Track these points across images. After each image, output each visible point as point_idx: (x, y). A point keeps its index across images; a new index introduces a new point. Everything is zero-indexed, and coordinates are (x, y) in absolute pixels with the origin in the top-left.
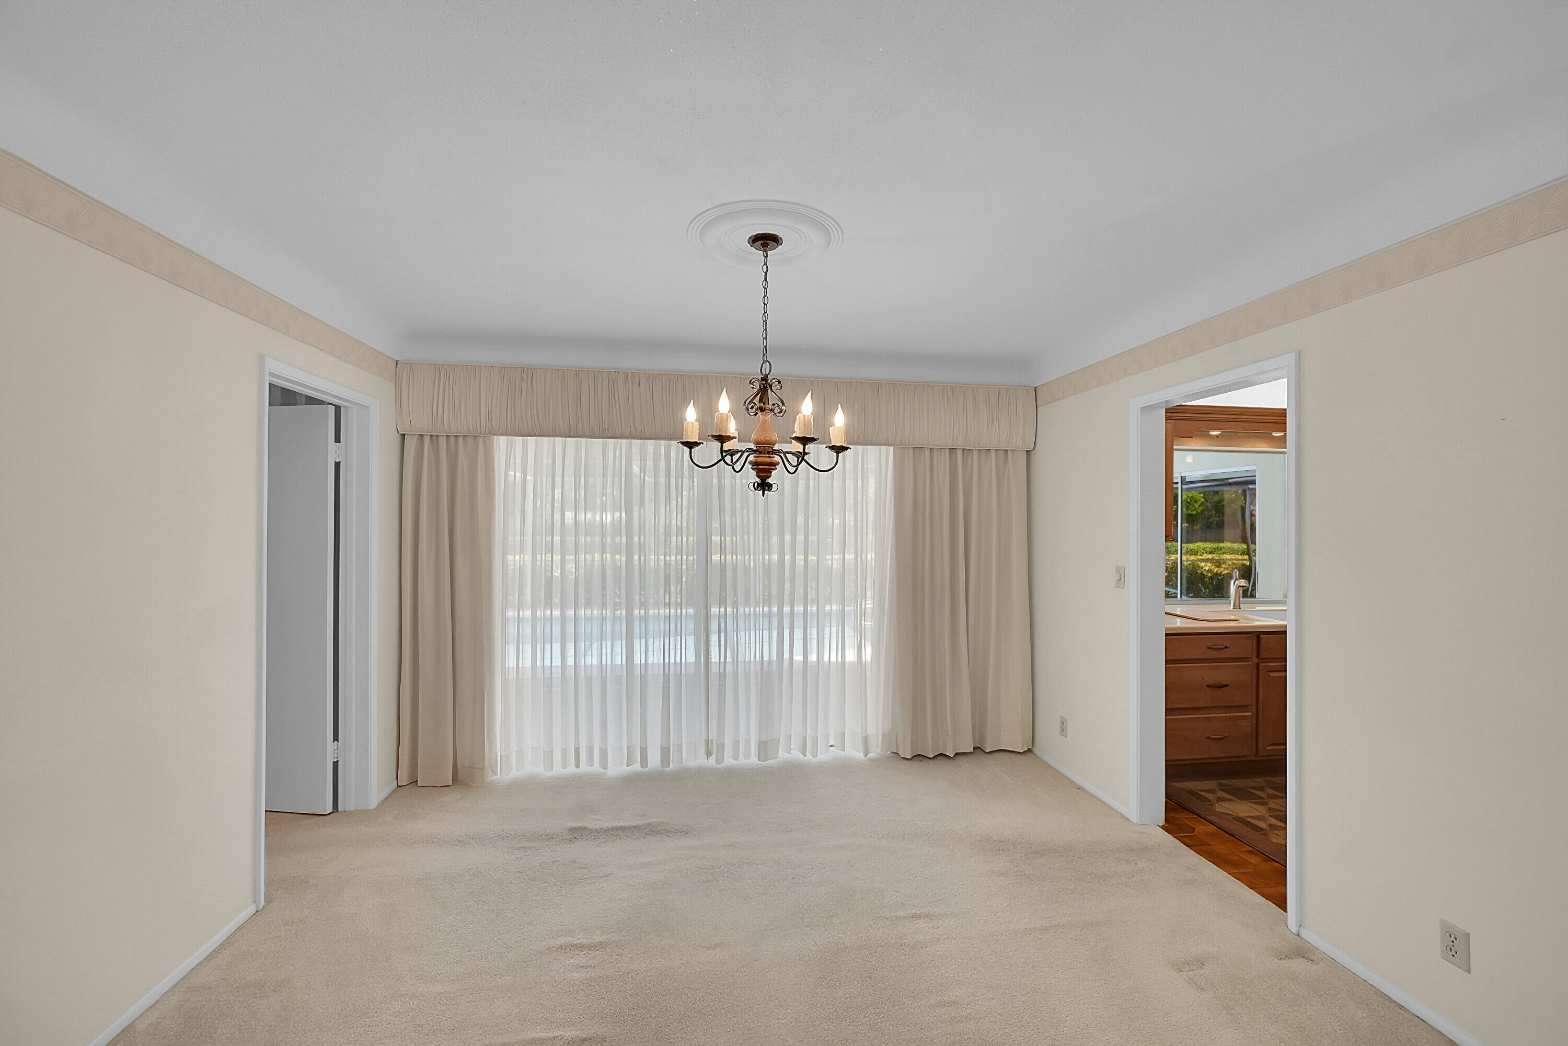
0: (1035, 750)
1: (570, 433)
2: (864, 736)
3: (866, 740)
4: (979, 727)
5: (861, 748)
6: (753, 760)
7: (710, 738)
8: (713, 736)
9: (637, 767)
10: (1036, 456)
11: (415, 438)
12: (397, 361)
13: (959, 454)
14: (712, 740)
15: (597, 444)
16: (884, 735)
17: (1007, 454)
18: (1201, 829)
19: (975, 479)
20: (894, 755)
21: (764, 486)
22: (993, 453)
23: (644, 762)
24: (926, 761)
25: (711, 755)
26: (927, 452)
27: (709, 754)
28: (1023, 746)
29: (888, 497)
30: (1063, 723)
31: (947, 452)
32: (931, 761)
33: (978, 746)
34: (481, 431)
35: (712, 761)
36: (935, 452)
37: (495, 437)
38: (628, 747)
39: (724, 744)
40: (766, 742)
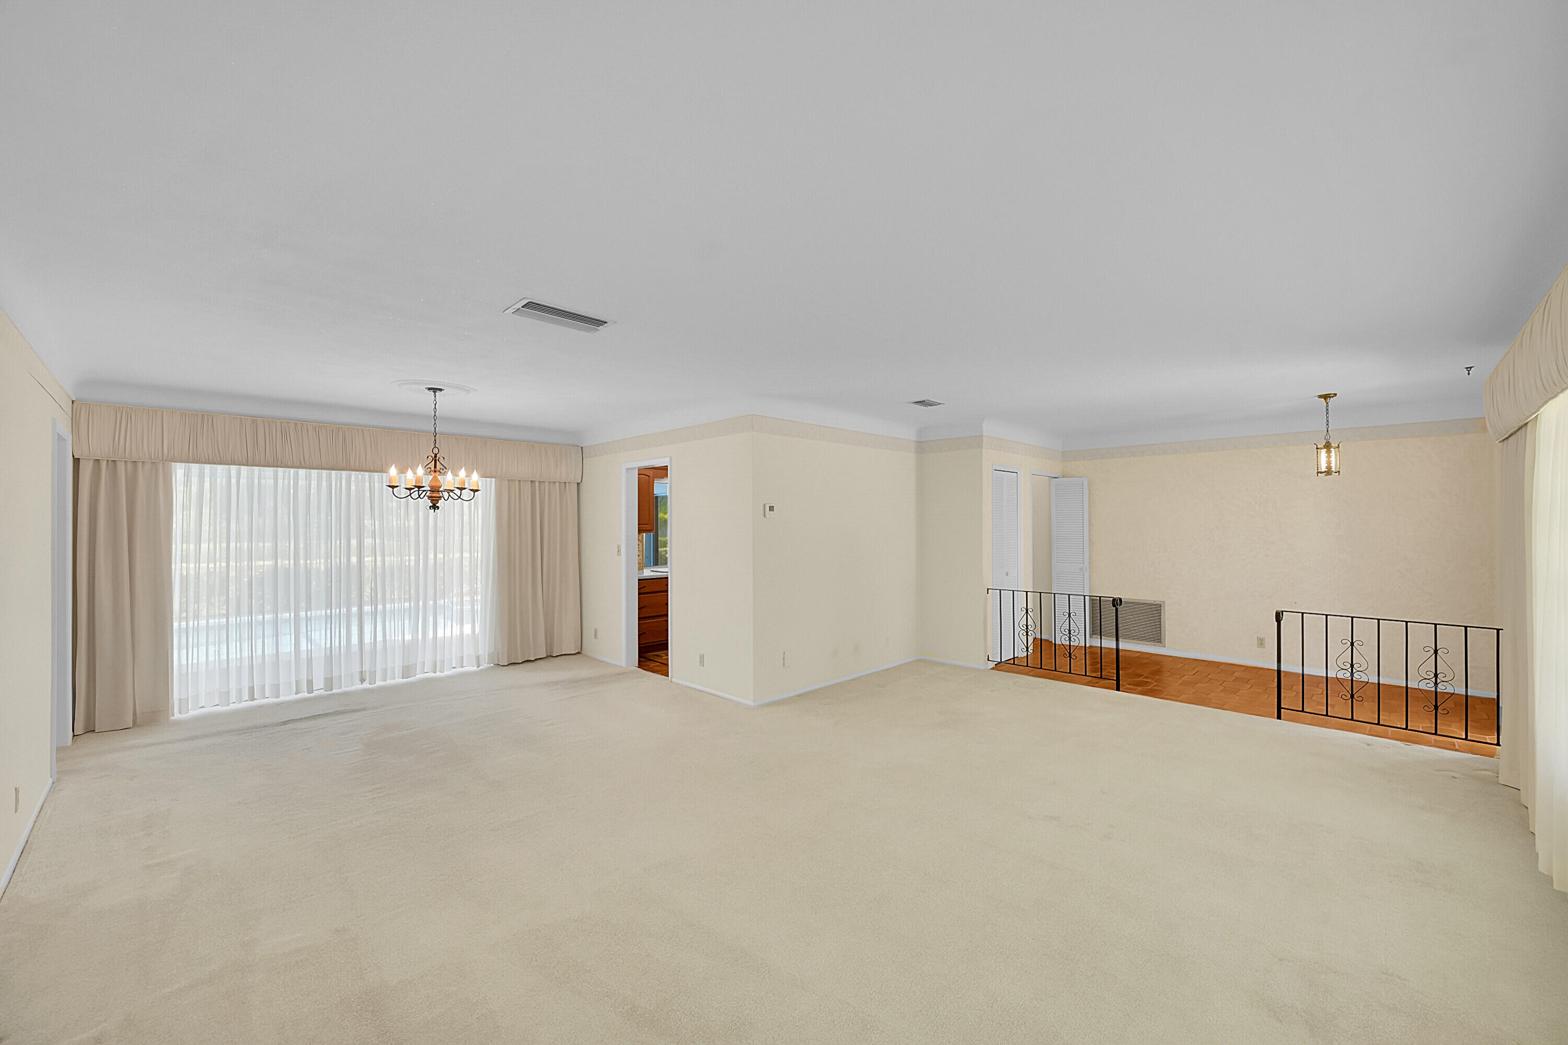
0: (583, 652)
1: (247, 461)
2: (477, 655)
3: (478, 658)
4: (549, 644)
5: (475, 664)
6: (399, 680)
7: (363, 670)
8: (366, 668)
9: (304, 695)
10: (583, 486)
11: (91, 463)
12: (73, 401)
13: (537, 484)
14: (365, 671)
15: (269, 471)
16: (489, 654)
17: (566, 486)
18: (652, 665)
19: (547, 497)
20: (496, 666)
21: (435, 507)
22: (557, 484)
23: (310, 691)
24: (518, 666)
25: (364, 681)
26: (517, 483)
27: (362, 680)
28: (575, 651)
29: (492, 509)
30: (596, 632)
31: (530, 482)
32: (521, 665)
33: (549, 654)
34: (163, 458)
35: (366, 685)
36: (522, 483)
37: (173, 463)
38: (296, 681)
39: (375, 671)
40: (408, 666)
